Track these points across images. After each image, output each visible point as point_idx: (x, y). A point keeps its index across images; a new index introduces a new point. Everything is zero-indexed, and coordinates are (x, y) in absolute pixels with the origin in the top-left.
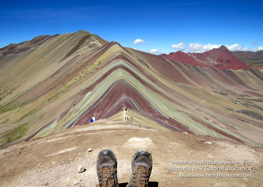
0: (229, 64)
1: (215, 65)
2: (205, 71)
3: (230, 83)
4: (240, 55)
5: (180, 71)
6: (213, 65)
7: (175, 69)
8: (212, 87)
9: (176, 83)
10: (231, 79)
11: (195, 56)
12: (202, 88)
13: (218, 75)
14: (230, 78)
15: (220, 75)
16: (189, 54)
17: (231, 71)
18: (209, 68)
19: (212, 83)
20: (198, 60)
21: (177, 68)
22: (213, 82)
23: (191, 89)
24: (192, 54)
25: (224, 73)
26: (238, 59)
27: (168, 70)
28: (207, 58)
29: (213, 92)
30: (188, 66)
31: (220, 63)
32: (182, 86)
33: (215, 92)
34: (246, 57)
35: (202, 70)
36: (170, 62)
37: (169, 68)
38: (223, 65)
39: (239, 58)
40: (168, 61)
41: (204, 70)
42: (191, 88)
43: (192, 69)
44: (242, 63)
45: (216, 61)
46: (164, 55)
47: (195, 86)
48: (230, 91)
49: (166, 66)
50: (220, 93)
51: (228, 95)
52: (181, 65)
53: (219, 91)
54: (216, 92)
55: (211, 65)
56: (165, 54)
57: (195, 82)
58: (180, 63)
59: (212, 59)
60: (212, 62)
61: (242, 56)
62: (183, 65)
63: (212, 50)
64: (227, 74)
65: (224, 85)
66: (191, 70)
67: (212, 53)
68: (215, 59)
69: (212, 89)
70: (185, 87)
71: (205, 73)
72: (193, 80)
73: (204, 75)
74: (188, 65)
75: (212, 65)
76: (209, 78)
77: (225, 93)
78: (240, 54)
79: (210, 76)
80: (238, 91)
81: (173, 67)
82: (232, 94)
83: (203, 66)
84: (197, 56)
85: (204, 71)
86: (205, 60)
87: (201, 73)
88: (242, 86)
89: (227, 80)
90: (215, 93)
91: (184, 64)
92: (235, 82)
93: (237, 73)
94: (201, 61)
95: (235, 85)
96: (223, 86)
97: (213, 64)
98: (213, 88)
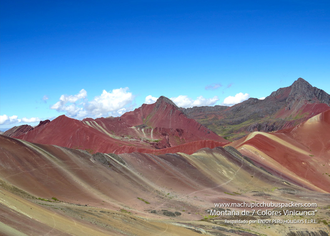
0: (181, 138)
1: (151, 144)
2: (124, 164)
3: (183, 185)
4: (201, 115)
5: (63, 168)
6: (148, 145)
7: (51, 165)
8: (143, 200)
9: (54, 204)
10: (184, 176)
11: (104, 125)
12: (122, 207)
13: (155, 168)
14: (182, 174)
15: (160, 168)
16: (87, 122)
17: (181, 158)
18: (133, 155)
19: (145, 190)
20: (111, 134)
21: (55, 163)
22: (145, 188)
23: (92, 214)
24: (96, 120)
25: (168, 164)
26: (198, 124)
27: (34, 169)
28: (132, 129)
29: (147, 213)
30: (83, 156)
31: (162, 138)
32: (69, 208)
33: (152, 212)
34: (214, 119)
35: (118, 162)
36: (38, 150)
37: (35, 166)
38: (168, 143)
39: (202, 123)
40: (32, 147)
41: (122, 162)
42: (93, 212)
43: (93, 161)
44: (209, 133)
45: (152, 134)
46: (25, 128)
47: (103, 203)
48: (183, 204)
49: (28, 161)
50: (164, 214)
51: (180, 214)
52: (65, 154)
53: (161, 209)
54: (154, 212)
55: (143, 145)
56: (27, 125)
57: (104, 192)
58: (62, 149)
59: (143, 130)
60: (144, 136)
61: (206, 117)
62: (69, 153)
63: (141, 109)
64: (175, 164)
65: (170, 192)
66: (91, 164)
67: (142, 116)
68: (151, 129)
69: (146, 205)
70: (77, 212)
71: (124, 168)
72: (99, 189)
73: (123, 173)
74: (82, 151)
75: (145, 144)
76: (134, 179)
77: (173, 210)
78: (201, 113)
79: (136, 174)
80: (200, 202)
81: (45, 160)
82: (189, 211)
83: (124, 148)
84: (107, 126)
85: (122, 164)
86: (127, 134)
87: (115, 169)
88: (209, 189)
89: (175, 179)
90: (152, 215)
91: (71, 150)
92: (193, 182)
93: (194, 159)
94: (118, 138)
95: (194, 190)
96: (169, 196)
97: (147, 141)
98: (147, 203)
